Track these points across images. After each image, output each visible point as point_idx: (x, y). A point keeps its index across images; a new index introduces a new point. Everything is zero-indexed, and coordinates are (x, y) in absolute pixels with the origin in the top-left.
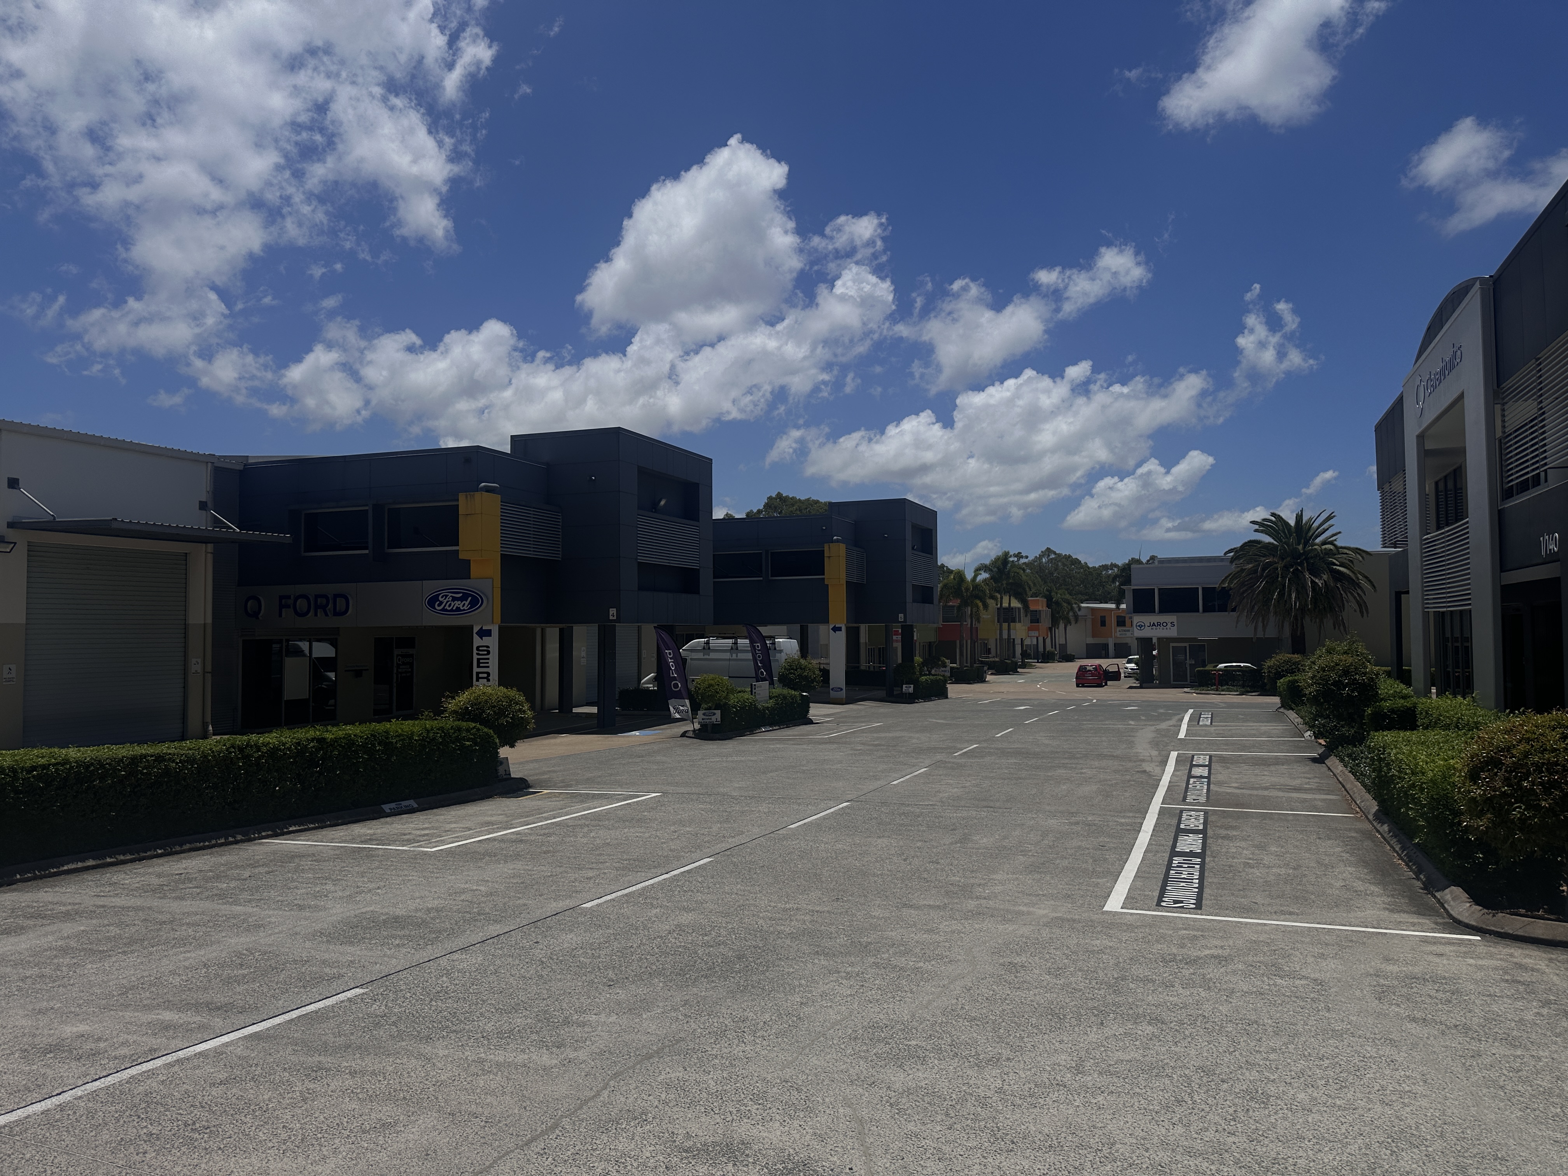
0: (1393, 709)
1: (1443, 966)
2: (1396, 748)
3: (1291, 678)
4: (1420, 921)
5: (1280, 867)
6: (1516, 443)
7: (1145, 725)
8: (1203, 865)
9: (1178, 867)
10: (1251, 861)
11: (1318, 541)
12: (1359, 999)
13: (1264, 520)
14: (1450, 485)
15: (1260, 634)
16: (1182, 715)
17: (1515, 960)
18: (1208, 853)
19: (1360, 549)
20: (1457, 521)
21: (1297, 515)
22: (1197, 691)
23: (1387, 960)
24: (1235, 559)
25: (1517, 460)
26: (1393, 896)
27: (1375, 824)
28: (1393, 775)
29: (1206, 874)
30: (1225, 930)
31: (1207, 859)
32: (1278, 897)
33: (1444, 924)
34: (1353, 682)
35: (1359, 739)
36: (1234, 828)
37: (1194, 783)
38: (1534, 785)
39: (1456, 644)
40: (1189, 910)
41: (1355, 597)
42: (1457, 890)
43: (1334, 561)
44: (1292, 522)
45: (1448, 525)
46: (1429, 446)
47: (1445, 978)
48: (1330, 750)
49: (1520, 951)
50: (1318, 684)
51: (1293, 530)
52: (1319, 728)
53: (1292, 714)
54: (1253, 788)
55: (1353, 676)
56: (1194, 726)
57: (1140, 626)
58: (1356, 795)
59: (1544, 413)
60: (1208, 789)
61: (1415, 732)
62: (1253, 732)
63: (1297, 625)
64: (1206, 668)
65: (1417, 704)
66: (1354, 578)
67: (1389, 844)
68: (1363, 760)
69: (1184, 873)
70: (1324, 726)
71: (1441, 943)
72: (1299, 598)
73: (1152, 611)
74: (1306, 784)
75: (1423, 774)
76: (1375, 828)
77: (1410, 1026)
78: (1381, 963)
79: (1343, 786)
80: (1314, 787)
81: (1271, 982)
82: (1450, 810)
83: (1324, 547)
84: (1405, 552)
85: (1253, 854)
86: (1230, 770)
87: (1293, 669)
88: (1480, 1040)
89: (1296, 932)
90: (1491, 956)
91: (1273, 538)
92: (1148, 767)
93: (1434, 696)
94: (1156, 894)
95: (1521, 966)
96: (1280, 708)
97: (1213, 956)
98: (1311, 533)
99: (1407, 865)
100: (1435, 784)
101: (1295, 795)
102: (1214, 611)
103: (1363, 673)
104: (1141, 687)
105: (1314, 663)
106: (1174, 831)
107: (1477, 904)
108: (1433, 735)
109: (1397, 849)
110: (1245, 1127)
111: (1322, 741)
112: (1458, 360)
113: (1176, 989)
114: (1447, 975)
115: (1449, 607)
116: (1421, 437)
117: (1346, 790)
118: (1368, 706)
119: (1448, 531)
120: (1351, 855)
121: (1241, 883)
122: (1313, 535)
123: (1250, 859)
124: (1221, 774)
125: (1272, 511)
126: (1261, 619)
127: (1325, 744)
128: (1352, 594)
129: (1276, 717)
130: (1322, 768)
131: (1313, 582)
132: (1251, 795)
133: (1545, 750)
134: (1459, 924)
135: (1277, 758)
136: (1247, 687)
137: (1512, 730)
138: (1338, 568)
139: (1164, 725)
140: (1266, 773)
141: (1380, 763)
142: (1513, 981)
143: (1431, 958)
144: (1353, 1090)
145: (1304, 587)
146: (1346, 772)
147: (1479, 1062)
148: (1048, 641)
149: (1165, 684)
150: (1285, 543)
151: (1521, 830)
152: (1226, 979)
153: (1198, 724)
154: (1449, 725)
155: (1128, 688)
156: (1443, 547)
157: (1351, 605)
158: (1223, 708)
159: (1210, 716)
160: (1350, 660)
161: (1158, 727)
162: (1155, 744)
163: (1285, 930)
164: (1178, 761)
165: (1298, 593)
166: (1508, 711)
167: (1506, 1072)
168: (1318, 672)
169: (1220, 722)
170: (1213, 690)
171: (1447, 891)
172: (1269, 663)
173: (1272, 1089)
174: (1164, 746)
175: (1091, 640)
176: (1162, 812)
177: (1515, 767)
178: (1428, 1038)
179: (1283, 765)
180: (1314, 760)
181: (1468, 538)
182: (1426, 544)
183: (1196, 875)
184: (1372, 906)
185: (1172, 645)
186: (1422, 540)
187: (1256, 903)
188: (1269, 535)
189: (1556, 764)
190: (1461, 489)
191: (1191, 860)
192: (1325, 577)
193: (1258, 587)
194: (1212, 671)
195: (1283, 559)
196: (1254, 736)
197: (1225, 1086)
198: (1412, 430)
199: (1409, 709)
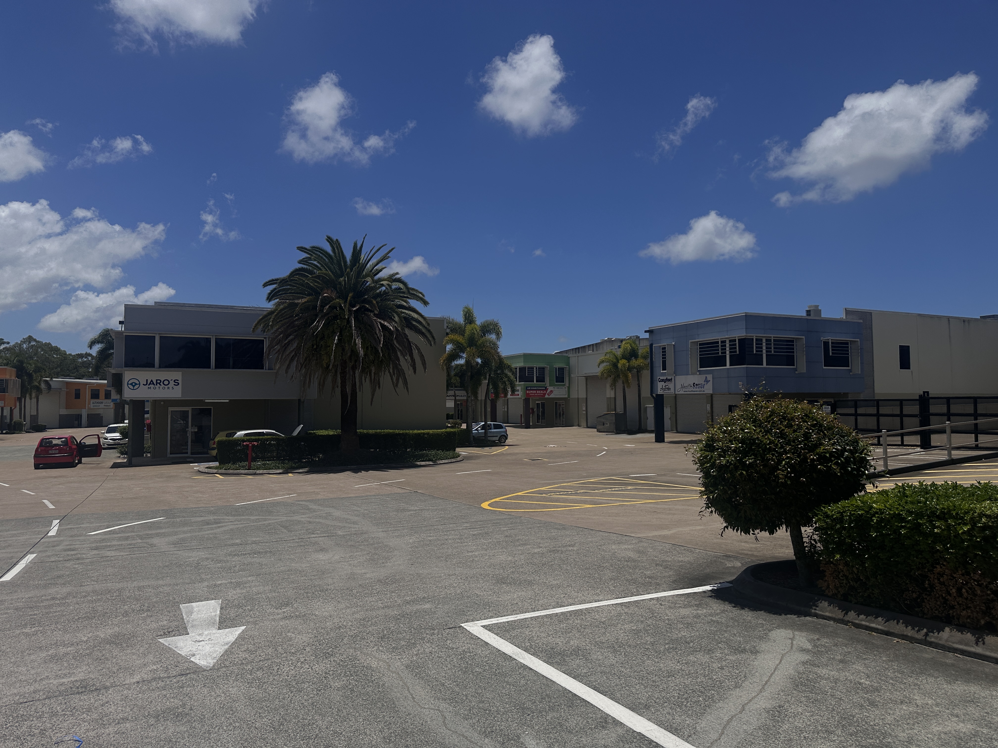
57: (134, 384)
73: (149, 365)
102: (229, 368)
104: (130, 464)
136: (288, 462)
148: (16, 412)
155: (112, 467)
170: (244, 467)
175: (64, 412)
185: (171, 409)
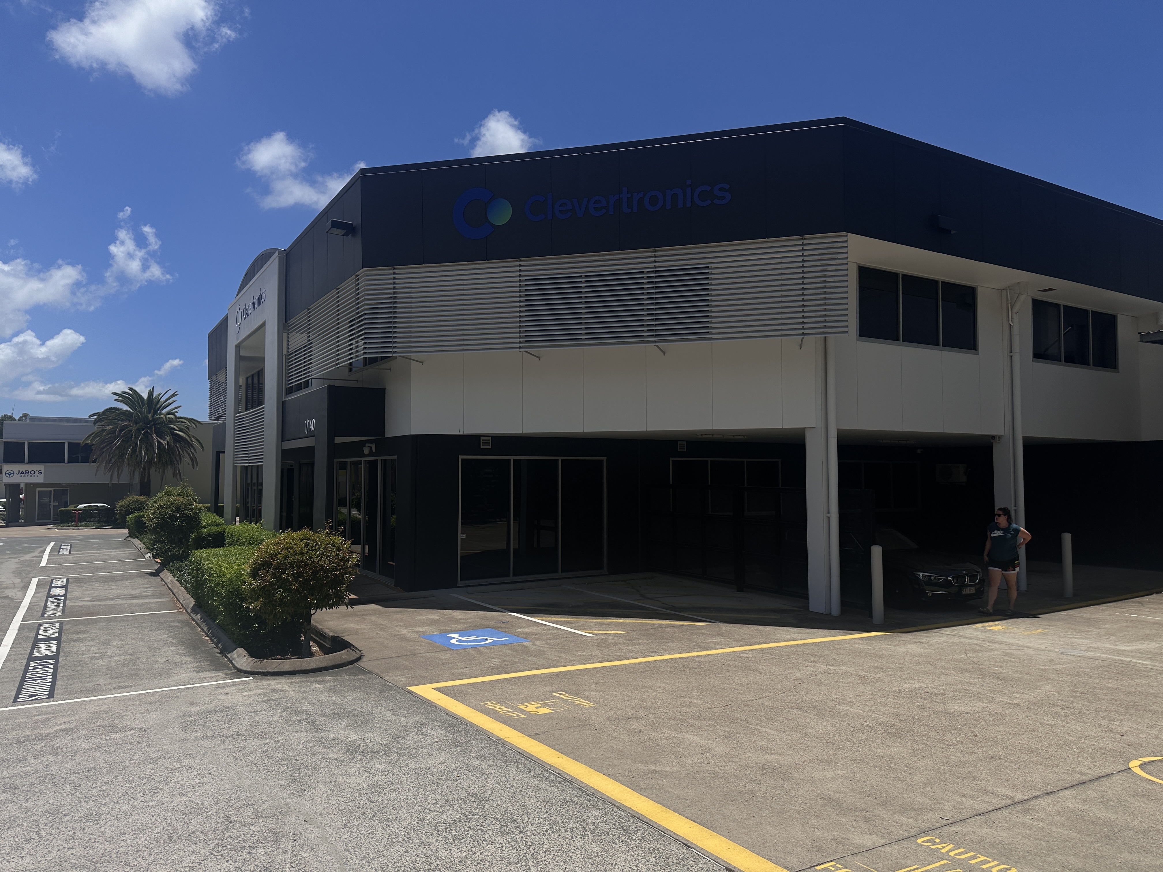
0: (209, 534)
1: (227, 701)
2: (208, 560)
3: (137, 514)
4: (216, 675)
5: (120, 655)
6: (296, 359)
7: (10, 558)
8: (56, 665)
9: (34, 669)
10: (97, 655)
11: (164, 411)
12: (171, 734)
13: (123, 392)
14: (256, 381)
15: (115, 481)
16: (45, 548)
17: (271, 687)
18: (61, 654)
19: (194, 420)
20: (258, 406)
21: (149, 391)
22: (58, 527)
23: (192, 704)
24: (97, 422)
25: (295, 370)
26: (200, 661)
27: (192, 615)
28: (205, 579)
29: (59, 670)
30: (73, 709)
31: (60, 659)
32: (117, 677)
33: (231, 674)
34: (183, 516)
35: (185, 556)
36: (83, 632)
37: (53, 601)
38: (288, 576)
39: (254, 488)
40: (43, 700)
41: (189, 454)
42: (241, 651)
43: (175, 427)
44: (145, 396)
45: (252, 408)
46: (243, 353)
47: (228, 707)
48: (164, 565)
49: (275, 681)
50: (157, 518)
51: (146, 402)
52: (157, 550)
53: (137, 542)
54: (102, 600)
55: (183, 511)
56: (54, 555)
57: (9, 474)
58: (180, 596)
59: (312, 343)
60: (64, 605)
61: (222, 548)
62: (105, 557)
63: (144, 474)
64: (68, 509)
65: (225, 529)
66: (189, 440)
67: (200, 627)
68: (187, 571)
69: (39, 672)
70: (160, 548)
71: (228, 686)
72: (147, 454)
73: (21, 461)
74: (144, 592)
75: (224, 576)
76: (192, 618)
77: (204, 743)
78: (188, 707)
79: (172, 591)
80: (150, 594)
81: (108, 738)
82: (239, 598)
83: (168, 416)
84: (224, 424)
85: (99, 649)
86: (84, 588)
87: (139, 507)
88: (245, 740)
89: (129, 699)
90: (258, 688)
91: (130, 407)
92: (10, 593)
93: (237, 524)
94: (13, 693)
95: (275, 691)
96: (128, 537)
97: (62, 730)
98: (159, 406)
99: (211, 639)
100: (231, 582)
101: (134, 601)
102: (78, 462)
103: (190, 509)
104: (7, 526)
105: (155, 502)
106: (32, 642)
107: (252, 657)
108: (233, 550)
109: (205, 630)
110: (82, 841)
111: (158, 560)
112: (263, 300)
113: (28, 761)
114: (230, 705)
115: (250, 463)
116: (238, 347)
117: (173, 593)
118: (192, 532)
119: (252, 412)
120: (174, 639)
121: (88, 672)
122: (160, 407)
123: (96, 653)
124: (75, 591)
125: (130, 387)
126: (116, 469)
127: (160, 561)
128: (187, 452)
129: (124, 543)
130: (158, 579)
131: (158, 442)
132: (100, 605)
133: (297, 553)
134: (240, 672)
135: (123, 575)
136: (102, 522)
137: (278, 543)
138: (178, 432)
139: (27, 557)
140: (113, 587)
141: (197, 572)
142: (269, 700)
143: (221, 697)
144: (162, 792)
145: (152, 445)
146: (175, 581)
147: (244, 753)
149: (30, 522)
150: (139, 411)
151: (280, 605)
152: (71, 744)
153: (58, 554)
154: (245, 542)
156: (248, 423)
157: (187, 459)
158: (81, 539)
159: (69, 547)
160: (182, 500)
161: (21, 559)
162: (18, 573)
163: (121, 700)
164: (38, 585)
165: (147, 449)
166: (281, 531)
167: (258, 755)
168: (158, 509)
169: (78, 551)
170: (73, 526)
171: (235, 652)
172: (121, 503)
173: (104, 809)
174: (27, 574)
176: (21, 628)
177: (279, 566)
178: (214, 747)
179: (127, 580)
180: (152, 574)
181: (263, 418)
182: (237, 420)
183: (50, 672)
184: (185, 671)
185: (38, 489)
186: (235, 417)
187: (99, 685)
188: (126, 405)
189: (302, 562)
190: (262, 384)
191: (46, 662)
192: (168, 438)
193: (117, 443)
194: (73, 510)
195: (136, 424)
196: (106, 560)
197: (67, 818)
198: (232, 342)
199: (220, 533)
